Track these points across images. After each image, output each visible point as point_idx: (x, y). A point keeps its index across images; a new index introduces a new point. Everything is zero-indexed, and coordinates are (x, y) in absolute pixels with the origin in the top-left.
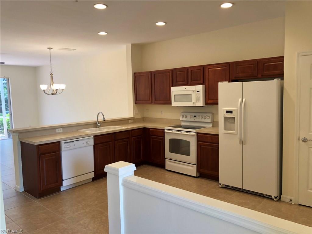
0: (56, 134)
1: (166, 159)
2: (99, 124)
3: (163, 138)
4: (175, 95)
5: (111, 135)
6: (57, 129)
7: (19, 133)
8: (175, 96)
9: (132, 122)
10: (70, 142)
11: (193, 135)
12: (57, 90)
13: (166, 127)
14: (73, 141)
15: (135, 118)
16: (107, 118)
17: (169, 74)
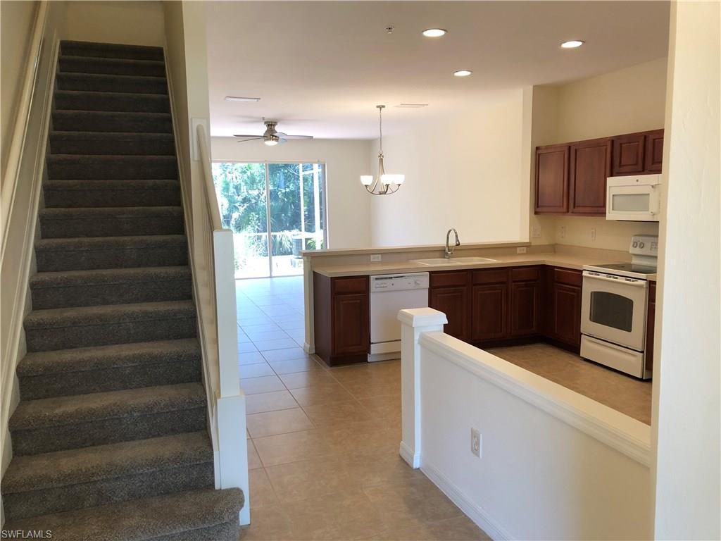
0: (369, 263)
1: (583, 336)
2: (449, 250)
3: (580, 289)
4: (613, 195)
5: (465, 273)
6: (372, 256)
7: (313, 257)
8: (615, 198)
9: (525, 252)
10: (386, 278)
11: (640, 287)
12: (387, 185)
13: (586, 266)
14: (391, 278)
15: (533, 244)
16: (464, 241)
17: (606, 150)
